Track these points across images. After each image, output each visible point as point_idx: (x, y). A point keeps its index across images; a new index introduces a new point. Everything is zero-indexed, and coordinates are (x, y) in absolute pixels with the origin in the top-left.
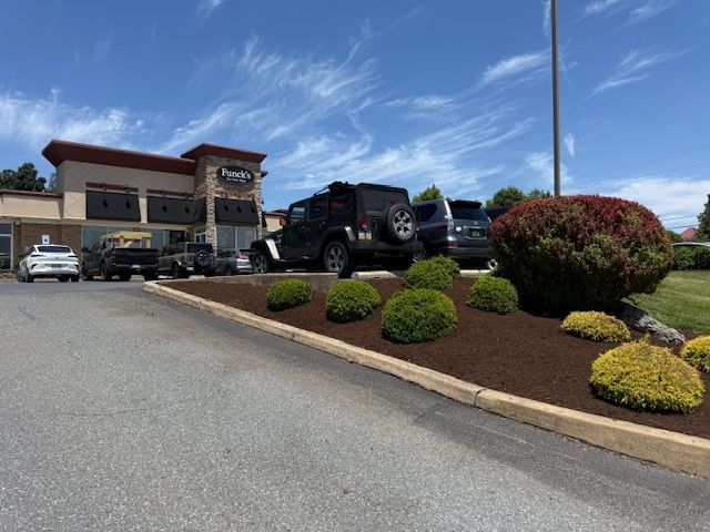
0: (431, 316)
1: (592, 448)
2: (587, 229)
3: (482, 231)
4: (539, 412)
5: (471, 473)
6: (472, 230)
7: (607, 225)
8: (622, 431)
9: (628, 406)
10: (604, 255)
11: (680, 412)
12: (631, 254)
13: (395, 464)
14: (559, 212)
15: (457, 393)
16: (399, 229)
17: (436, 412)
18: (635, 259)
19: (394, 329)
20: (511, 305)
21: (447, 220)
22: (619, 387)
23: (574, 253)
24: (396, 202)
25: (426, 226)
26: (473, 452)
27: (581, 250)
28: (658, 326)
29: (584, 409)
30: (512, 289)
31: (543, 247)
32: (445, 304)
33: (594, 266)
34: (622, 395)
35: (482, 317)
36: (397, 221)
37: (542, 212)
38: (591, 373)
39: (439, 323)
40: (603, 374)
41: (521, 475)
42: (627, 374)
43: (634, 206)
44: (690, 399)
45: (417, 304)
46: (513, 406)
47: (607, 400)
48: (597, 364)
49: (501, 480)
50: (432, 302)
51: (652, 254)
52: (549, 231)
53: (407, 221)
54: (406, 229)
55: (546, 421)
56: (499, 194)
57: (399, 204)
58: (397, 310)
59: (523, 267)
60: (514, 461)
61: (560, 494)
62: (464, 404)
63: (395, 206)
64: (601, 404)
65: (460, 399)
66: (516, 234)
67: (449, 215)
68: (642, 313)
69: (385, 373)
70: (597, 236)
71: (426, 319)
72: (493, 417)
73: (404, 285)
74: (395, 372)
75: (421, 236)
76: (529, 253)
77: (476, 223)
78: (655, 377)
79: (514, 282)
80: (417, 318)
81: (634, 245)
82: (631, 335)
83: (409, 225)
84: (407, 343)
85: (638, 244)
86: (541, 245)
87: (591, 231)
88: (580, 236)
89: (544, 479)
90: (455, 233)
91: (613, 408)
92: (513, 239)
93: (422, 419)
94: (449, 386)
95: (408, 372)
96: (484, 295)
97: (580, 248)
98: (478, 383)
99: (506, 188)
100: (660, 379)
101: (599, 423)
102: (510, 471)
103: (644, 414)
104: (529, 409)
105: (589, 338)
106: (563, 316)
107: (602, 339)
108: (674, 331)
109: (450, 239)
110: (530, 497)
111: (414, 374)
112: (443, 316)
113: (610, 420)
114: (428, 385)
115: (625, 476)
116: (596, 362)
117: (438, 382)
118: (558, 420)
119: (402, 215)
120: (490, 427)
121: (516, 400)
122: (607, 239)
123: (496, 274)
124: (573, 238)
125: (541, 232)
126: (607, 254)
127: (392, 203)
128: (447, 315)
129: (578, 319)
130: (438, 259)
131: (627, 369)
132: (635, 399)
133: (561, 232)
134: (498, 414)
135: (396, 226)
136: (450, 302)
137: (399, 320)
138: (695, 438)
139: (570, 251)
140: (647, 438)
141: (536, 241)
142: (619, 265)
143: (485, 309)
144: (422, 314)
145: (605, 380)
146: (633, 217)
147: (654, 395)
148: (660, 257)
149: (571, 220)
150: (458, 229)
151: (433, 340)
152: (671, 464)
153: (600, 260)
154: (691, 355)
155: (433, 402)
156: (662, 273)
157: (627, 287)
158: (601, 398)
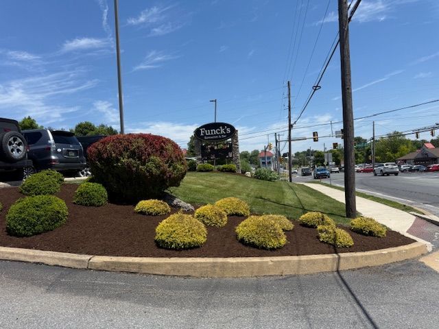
0: (49, 213)
1: (160, 277)
2: (146, 153)
3: (76, 152)
4: (130, 263)
5: (95, 312)
6: (69, 151)
7: (157, 151)
8: (174, 263)
9: (175, 249)
10: (156, 167)
11: (198, 247)
12: (169, 167)
13: (39, 324)
14: (131, 143)
15: (75, 263)
16: (12, 150)
17: (61, 279)
18: (171, 169)
19: (19, 227)
20: (103, 201)
21: (50, 144)
22: (171, 239)
23: (140, 167)
24: (10, 130)
25: (33, 147)
26: (92, 298)
27: (144, 165)
28: (182, 203)
29: (154, 256)
30: (103, 190)
31: (123, 164)
32: (59, 205)
33: (151, 174)
34: (172, 243)
35: (85, 210)
36: (10, 144)
37: (121, 143)
38: (155, 234)
39: (56, 218)
40: (162, 234)
41: (126, 304)
42: (174, 231)
43: (168, 140)
44: (202, 239)
45: (37, 207)
46: (113, 263)
47: (165, 248)
48: (158, 229)
49: (115, 310)
50: (50, 204)
51: (178, 166)
52: (126, 154)
53: (19, 144)
54: (18, 150)
55: (134, 268)
56: (79, 126)
57: (12, 132)
58: (21, 213)
59: (110, 176)
60: (119, 297)
61: (149, 308)
62: (80, 269)
63: (8, 134)
64: (161, 250)
65: (77, 266)
66: (105, 156)
67: (52, 141)
68: (174, 198)
69: (14, 261)
70: (152, 157)
71: (46, 215)
72: (101, 273)
73: (21, 192)
74: (23, 258)
75: (30, 155)
76: (114, 167)
77: (71, 146)
78: (187, 231)
79: (104, 185)
80: (38, 216)
81: (170, 162)
82: (171, 210)
83: (21, 148)
84: (31, 236)
85: (172, 162)
86: (122, 163)
87: (149, 155)
88: (143, 158)
89: (139, 302)
90: (56, 153)
91: (168, 252)
92: (103, 159)
93: (51, 287)
94: (68, 260)
95: (34, 257)
96: (85, 196)
97: (144, 164)
98: (88, 253)
99: (84, 122)
100: (189, 231)
101: (162, 262)
102: (119, 303)
103: (183, 252)
104: (124, 263)
105: (150, 214)
106: (135, 204)
107: (157, 214)
108: (189, 205)
109: (53, 157)
110: (133, 315)
111: (39, 257)
112: (59, 212)
113: (168, 259)
114: (51, 262)
115: (178, 287)
116: (158, 228)
117: (59, 259)
118: (140, 265)
119: (15, 140)
120: (100, 280)
121: (114, 259)
122: (158, 159)
123: (91, 180)
124: (140, 158)
125: (121, 154)
126: (158, 167)
127: (6, 131)
128: (61, 211)
129: (144, 204)
130: (47, 171)
131: (174, 229)
132: (178, 244)
133: (133, 155)
134: (103, 270)
135: (10, 148)
136: (62, 202)
137: (23, 219)
138: (206, 258)
139: (138, 166)
140: (186, 264)
141: (118, 160)
142: (164, 173)
143: (86, 205)
144: (42, 213)
145: (164, 237)
146: (169, 147)
147: (187, 240)
148: (182, 167)
149: (138, 147)
150: (59, 150)
151: (51, 230)
152: (197, 274)
153: (154, 170)
154: (198, 217)
155: (57, 273)
156: (183, 175)
157: (168, 184)
158: (162, 248)
